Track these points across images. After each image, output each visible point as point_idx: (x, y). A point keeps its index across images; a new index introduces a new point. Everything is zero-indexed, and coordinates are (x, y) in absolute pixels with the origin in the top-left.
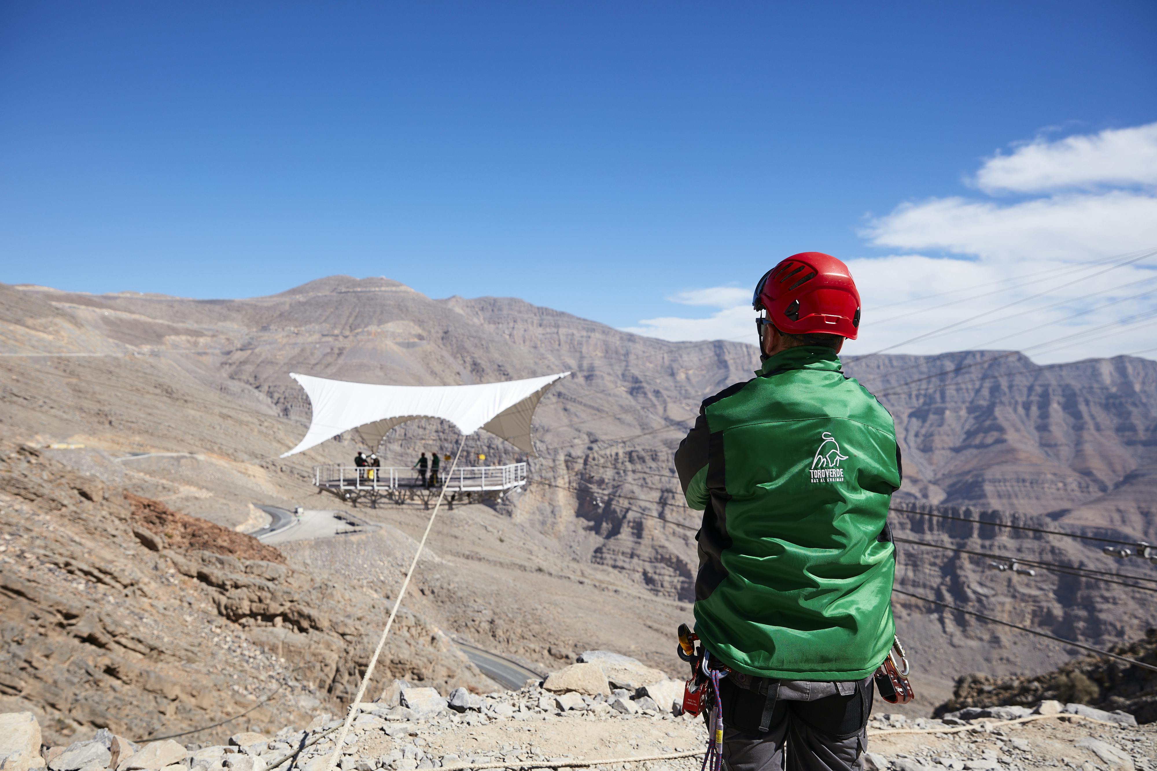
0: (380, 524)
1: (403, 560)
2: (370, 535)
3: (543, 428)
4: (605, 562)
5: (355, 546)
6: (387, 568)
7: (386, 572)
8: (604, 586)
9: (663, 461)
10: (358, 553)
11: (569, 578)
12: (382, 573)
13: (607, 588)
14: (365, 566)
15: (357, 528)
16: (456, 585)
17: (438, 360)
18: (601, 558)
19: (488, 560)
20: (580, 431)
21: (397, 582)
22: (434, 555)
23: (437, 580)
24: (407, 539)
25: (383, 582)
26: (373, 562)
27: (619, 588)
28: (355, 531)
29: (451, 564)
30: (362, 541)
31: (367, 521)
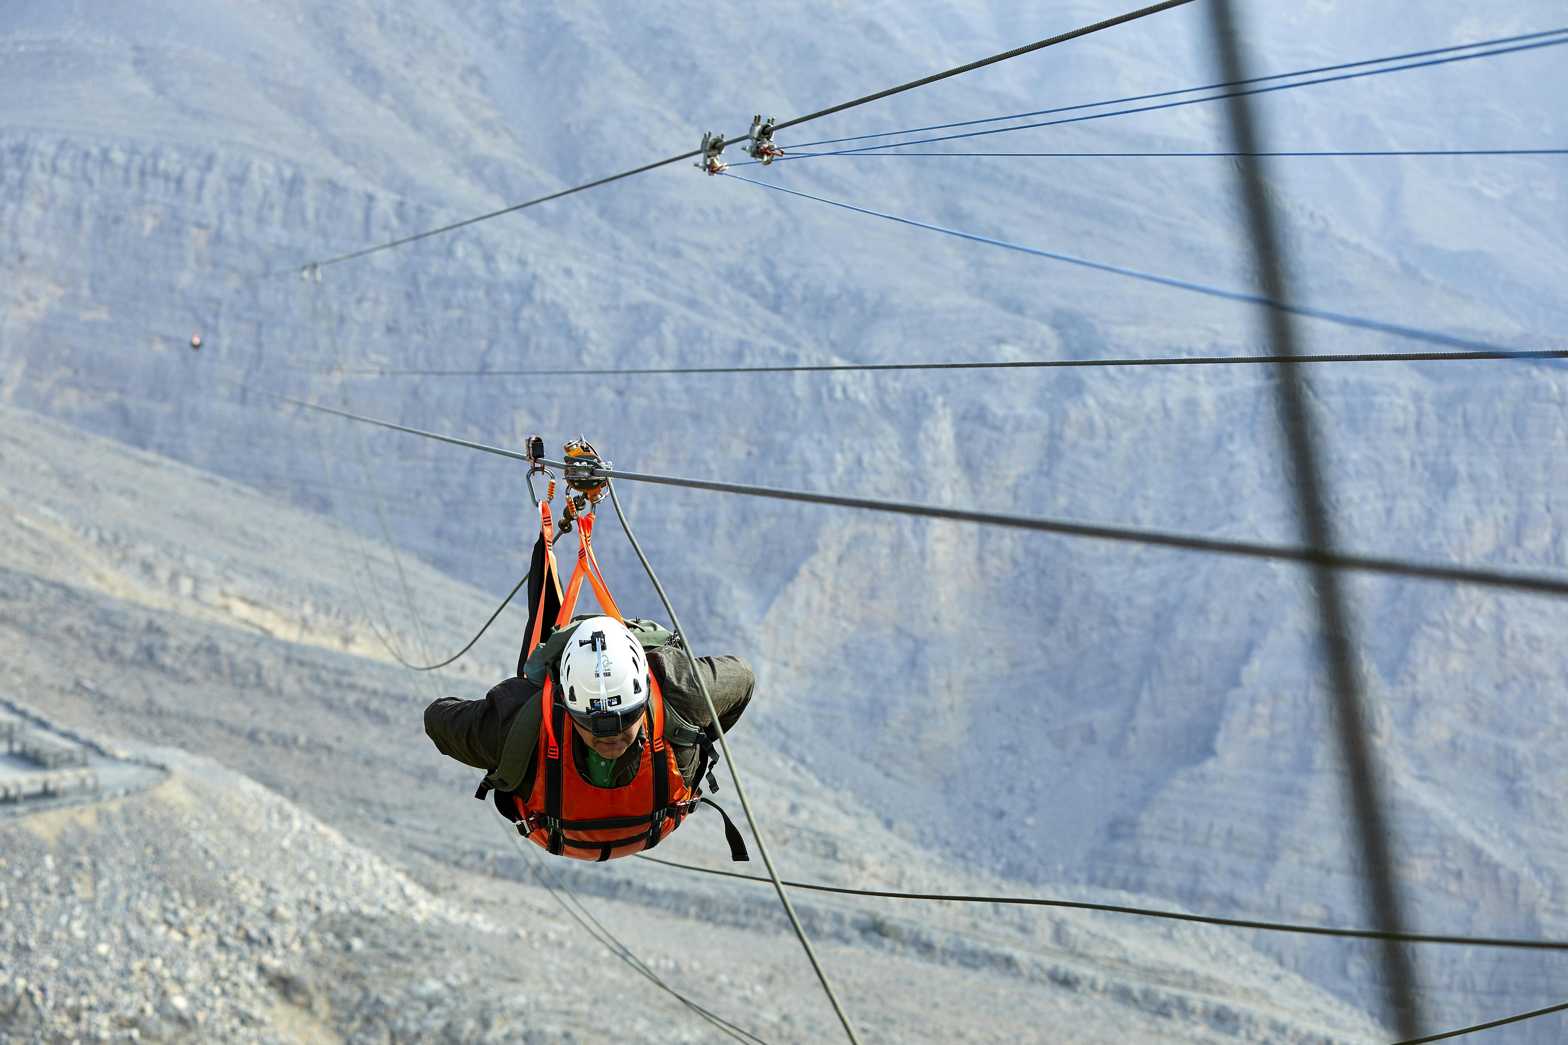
0: (159, 754)
1: (272, 915)
2: (114, 807)
3: (858, 298)
4: (1152, 878)
5: (49, 861)
6: (202, 955)
7: (194, 972)
8: (1164, 992)
9: (1401, 431)
10: (66, 890)
11: (1009, 962)
12: (180, 981)
13: (1182, 1004)
14: (103, 949)
15: (53, 778)
16: (518, 1026)
17: (382, 19)
18: (1136, 860)
19: (643, 890)
20: (1020, 310)
21: (246, 1019)
22: (411, 889)
23: (432, 1002)
24: (286, 818)
25: (184, 1022)
26: (135, 932)
27: (1236, 1004)
28: (47, 794)
29: (481, 922)
30: (83, 833)
31: (103, 741)
